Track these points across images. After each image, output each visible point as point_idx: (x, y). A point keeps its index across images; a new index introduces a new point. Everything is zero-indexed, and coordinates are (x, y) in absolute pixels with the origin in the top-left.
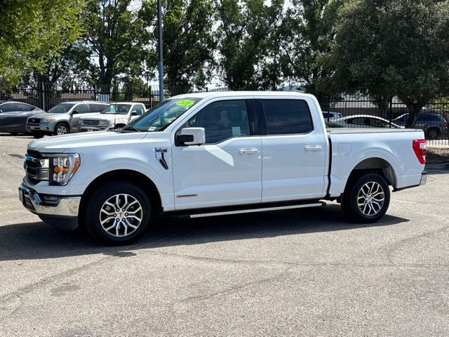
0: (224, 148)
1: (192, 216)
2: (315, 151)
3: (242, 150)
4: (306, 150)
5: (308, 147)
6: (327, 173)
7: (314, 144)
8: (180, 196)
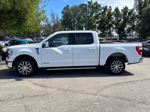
0: (59, 49)
1: (47, 70)
2: (93, 50)
3: (65, 49)
4: (89, 50)
5: (90, 49)
6: (98, 57)
7: (93, 47)
8: (44, 63)
